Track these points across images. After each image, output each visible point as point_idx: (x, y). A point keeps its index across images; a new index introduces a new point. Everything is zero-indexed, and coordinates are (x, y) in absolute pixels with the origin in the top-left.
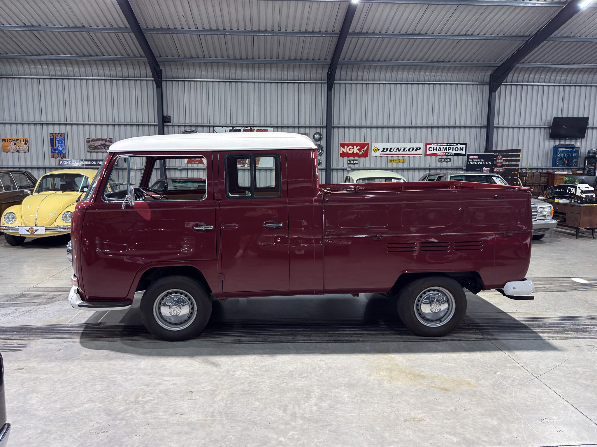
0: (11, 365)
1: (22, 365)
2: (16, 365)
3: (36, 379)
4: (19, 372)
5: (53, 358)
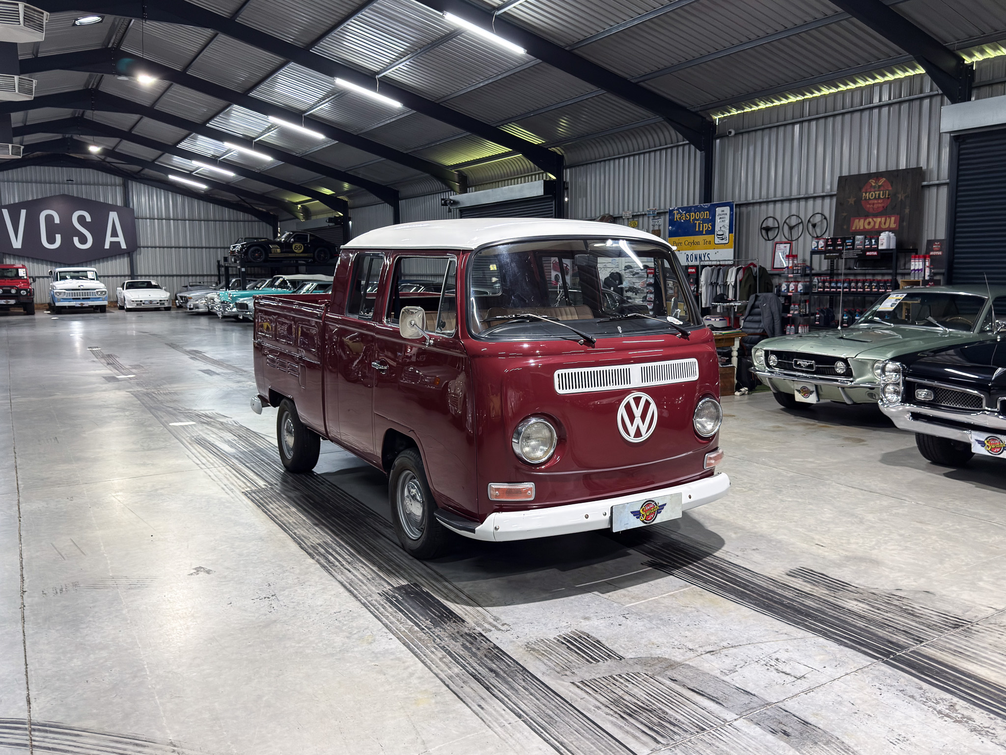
0: (827, 554)
1: (815, 550)
2: (821, 551)
3: (811, 531)
4: (823, 543)
5: (774, 543)
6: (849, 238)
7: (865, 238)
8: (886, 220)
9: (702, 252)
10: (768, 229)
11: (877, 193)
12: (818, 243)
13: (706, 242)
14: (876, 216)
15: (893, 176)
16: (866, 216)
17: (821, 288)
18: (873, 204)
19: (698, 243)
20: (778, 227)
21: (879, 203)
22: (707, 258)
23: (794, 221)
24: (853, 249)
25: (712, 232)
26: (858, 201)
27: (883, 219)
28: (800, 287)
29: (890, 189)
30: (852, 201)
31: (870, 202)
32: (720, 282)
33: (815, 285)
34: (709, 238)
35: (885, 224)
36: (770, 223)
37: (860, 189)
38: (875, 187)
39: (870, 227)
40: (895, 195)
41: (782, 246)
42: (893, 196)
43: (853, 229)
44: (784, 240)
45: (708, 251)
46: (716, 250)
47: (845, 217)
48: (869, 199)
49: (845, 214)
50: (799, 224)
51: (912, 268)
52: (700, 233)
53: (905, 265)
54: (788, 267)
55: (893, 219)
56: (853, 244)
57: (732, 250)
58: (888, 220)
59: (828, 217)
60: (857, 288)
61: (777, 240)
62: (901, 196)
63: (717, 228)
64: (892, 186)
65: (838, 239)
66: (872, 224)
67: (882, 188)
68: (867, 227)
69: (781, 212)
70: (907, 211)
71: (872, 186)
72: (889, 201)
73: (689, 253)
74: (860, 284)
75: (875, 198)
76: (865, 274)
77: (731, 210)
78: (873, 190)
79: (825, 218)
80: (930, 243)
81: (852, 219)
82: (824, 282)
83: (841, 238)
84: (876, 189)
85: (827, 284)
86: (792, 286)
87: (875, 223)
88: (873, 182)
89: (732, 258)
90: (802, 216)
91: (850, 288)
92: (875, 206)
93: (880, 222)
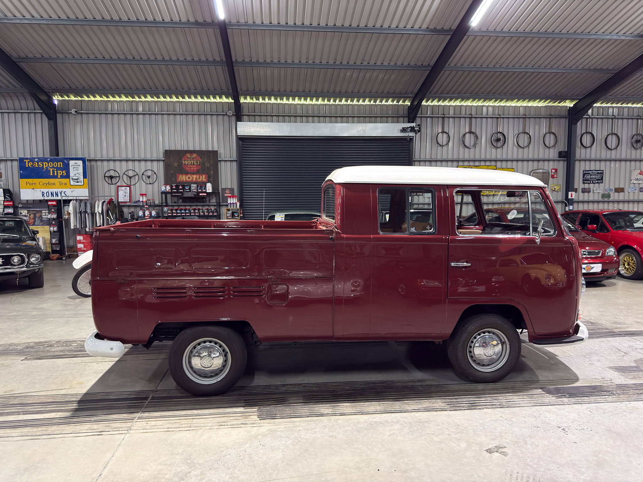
6: (187, 186)
7: (197, 186)
8: (200, 176)
9: (59, 190)
10: (111, 177)
11: (192, 161)
12: (166, 187)
13: (61, 184)
14: (193, 174)
15: (200, 153)
16: (187, 173)
17: (170, 213)
18: (191, 168)
19: (54, 184)
20: (119, 177)
21: (194, 167)
22: (63, 194)
23: (131, 174)
24: (190, 191)
25: (68, 176)
26: (180, 165)
27: (198, 176)
28: (154, 213)
29: (201, 160)
30: (176, 164)
31: (188, 166)
32: (89, 210)
33: (166, 212)
34: (64, 181)
35: (199, 178)
36: (112, 173)
37: (181, 159)
38: (190, 158)
39: (190, 180)
40: (204, 163)
41: (123, 188)
42: (203, 164)
43: (179, 180)
44: (125, 184)
45: (64, 190)
46: (72, 190)
47: (172, 173)
48: (187, 164)
49: (172, 172)
50: (135, 175)
51: (229, 202)
52: (56, 177)
53: (209, 200)
54: (142, 201)
55: (204, 176)
56: (190, 189)
57: (87, 190)
58: (201, 177)
59: (156, 172)
60: (195, 213)
61: (118, 184)
62: (207, 165)
63: (72, 174)
64: (201, 159)
65: (179, 186)
66: (191, 178)
67: (195, 159)
68: (188, 180)
69: (121, 168)
70: (212, 172)
71: (188, 157)
72: (200, 166)
73: (45, 191)
74: (197, 211)
75: (191, 164)
76: (185, 206)
77: (84, 163)
78: (189, 159)
79: (155, 173)
80: (224, 190)
81: (177, 174)
82: (172, 210)
83: (182, 186)
84: (192, 159)
85: (174, 211)
86: (147, 213)
87: (193, 178)
88: (189, 155)
89: (88, 195)
90: (137, 170)
91: (172, 213)
92: (192, 169)
93: (196, 178)
